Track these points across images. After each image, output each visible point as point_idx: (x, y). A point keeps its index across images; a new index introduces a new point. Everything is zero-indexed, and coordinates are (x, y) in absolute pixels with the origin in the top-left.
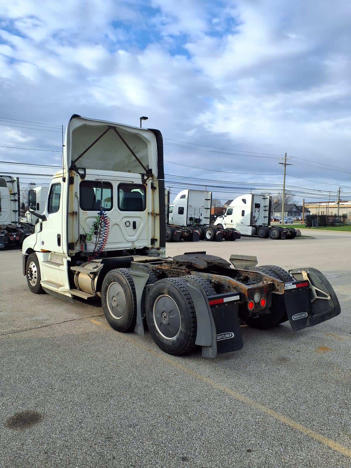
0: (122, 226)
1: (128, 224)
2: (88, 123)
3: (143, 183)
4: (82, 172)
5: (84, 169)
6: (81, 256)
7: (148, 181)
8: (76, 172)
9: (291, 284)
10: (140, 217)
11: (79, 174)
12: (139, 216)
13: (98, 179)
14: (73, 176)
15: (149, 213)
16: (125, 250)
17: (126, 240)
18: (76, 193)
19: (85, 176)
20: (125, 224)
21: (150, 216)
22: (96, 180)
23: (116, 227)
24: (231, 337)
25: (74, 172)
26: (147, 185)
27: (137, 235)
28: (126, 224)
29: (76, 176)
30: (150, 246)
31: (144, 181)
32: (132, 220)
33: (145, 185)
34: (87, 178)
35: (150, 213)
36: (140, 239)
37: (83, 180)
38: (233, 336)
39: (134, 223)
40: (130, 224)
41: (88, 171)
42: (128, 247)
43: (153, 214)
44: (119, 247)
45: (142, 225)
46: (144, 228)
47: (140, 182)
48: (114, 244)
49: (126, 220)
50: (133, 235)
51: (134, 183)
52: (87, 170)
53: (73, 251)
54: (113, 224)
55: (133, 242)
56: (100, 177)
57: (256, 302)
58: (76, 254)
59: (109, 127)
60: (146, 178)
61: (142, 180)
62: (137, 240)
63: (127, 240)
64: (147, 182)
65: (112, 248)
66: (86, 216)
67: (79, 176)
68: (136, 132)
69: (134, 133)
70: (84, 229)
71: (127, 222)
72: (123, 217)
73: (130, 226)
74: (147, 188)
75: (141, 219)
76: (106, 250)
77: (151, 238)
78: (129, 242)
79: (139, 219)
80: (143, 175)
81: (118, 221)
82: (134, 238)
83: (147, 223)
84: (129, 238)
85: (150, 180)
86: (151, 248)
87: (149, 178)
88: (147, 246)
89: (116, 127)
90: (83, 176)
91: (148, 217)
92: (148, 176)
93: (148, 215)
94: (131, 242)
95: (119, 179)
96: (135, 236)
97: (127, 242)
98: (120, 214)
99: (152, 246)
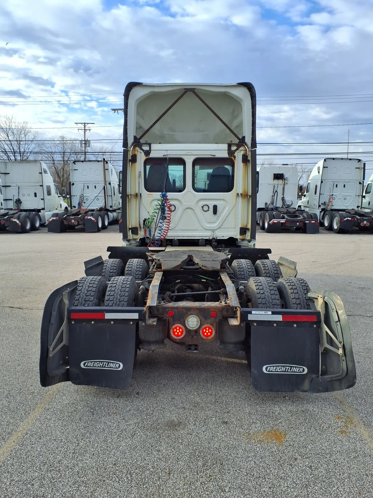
0: (198, 210)
1: (206, 208)
2: (156, 90)
3: (229, 156)
4: (146, 148)
5: (150, 145)
6: (146, 242)
7: (239, 152)
8: (139, 148)
9: (270, 313)
10: (223, 200)
11: (143, 150)
12: (222, 198)
13: (166, 154)
14: (136, 153)
15: (238, 194)
16: (203, 239)
17: (203, 227)
18: (140, 172)
19: (150, 152)
21: (240, 199)
22: (164, 156)
23: (189, 211)
24: (117, 368)
25: (137, 148)
26: (235, 157)
27: (219, 222)
28: (204, 209)
29: (140, 153)
30: (238, 236)
31: (231, 153)
32: (211, 204)
33: (233, 158)
34: (152, 155)
35: (240, 194)
36: (223, 226)
37: (147, 157)
38: (120, 369)
39: (215, 208)
40: (209, 208)
41: (154, 147)
42: (207, 236)
43: (244, 195)
44: (193, 235)
45: (227, 209)
46: (229, 214)
47: (225, 155)
49: (202, 203)
50: (213, 222)
51: (216, 156)
52: (152, 145)
53: (137, 236)
54: (186, 207)
55: (213, 231)
56: (169, 153)
57: (191, 328)
58: (141, 239)
59: (185, 90)
60: (234, 148)
61: (228, 152)
62: (219, 228)
64: (235, 155)
66: (151, 199)
67: (143, 154)
68: (223, 90)
69: (221, 92)
70: (149, 212)
71: (204, 206)
72: (198, 199)
73: (208, 210)
74: (237, 162)
75: (225, 202)
76: (176, 238)
77: (240, 226)
78: (207, 230)
79: (222, 202)
80: (230, 146)
81: (192, 204)
82: (215, 226)
83: (234, 207)
84: (208, 226)
85: (241, 150)
86: (240, 239)
87: (239, 148)
88: (234, 237)
89: (195, 89)
90: (147, 153)
91: (236, 200)
92: (239, 146)
93: (237, 197)
94: (211, 230)
95: (194, 153)
96: (216, 223)
97: (204, 229)
98: (194, 196)
99: (241, 237)
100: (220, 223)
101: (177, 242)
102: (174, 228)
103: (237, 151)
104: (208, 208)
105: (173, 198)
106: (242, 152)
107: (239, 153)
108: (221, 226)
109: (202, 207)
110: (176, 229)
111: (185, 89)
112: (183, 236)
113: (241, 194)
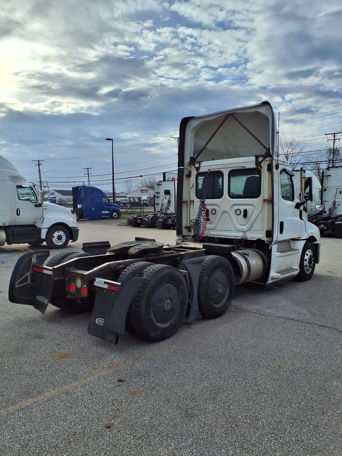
0: (232, 214)
1: (238, 212)
2: (206, 119)
3: (256, 167)
4: (197, 165)
5: (199, 163)
8: (193, 166)
10: (252, 205)
11: (195, 167)
12: (251, 203)
14: (190, 170)
15: (264, 200)
16: (236, 239)
17: (236, 229)
18: (193, 184)
19: (199, 169)
20: (235, 212)
21: (266, 204)
22: (208, 170)
23: (226, 214)
26: (261, 167)
29: (193, 169)
30: (264, 238)
31: (258, 163)
32: (242, 208)
33: (259, 168)
34: (201, 170)
36: (252, 229)
37: (198, 172)
39: (245, 211)
42: (239, 237)
44: (228, 234)
45: (255, 213)
46: (257, 217)
47: (253, 166)
48: (224, 231)
49: (236, 208)
50: (244, 224)
51: (246, 167)
52: (201, 163)
53: (190, 233)
54: (223, 211)
55: (245, 232)
56: (212, 167)
57: (78, 287)
58: (193, 236)
60: (260, 159)
61: (256, 163)
62: (248, 230)
63: (238, 229)
64: (262, 165)
65: (222, 236)
67: (195, 170)
71: (236, 210)
72: (232, 205)
73: (240, 214)
74: (263, 171)
75: (254, 207)
76: (216, 237)
77: (266, 229)
78: (239, 231)
79: (251, 207)
80: (257, 157)
81: (227, 209)
82: (245, 228)
83: (261, 212)
84: (240, 227)
85: (267, 160)
86: (267, 241)
87: (265, 159)
88: (261, 239)
89: (234, 113)
90: (198, 169)
91: (263, 205)
92: (265, 157)
93: (263, 202)
94: (243, 231)
95: (230, 166)
96: (247, 225)
97: (237, 230)
98: (229, 202)
99: (268, 239)
100: (249, 226)
101: (217, 240)
102: (215, 228)
103: (264, 161)
104: (240, 212)
105: (214, 203)
106: (268, 162)
107: (265, 163)
108: (250, 228)
109: (235, 211)
110: (216, 229)
111: (227, 115)
112: (221, 235)
113: (267, 200)
